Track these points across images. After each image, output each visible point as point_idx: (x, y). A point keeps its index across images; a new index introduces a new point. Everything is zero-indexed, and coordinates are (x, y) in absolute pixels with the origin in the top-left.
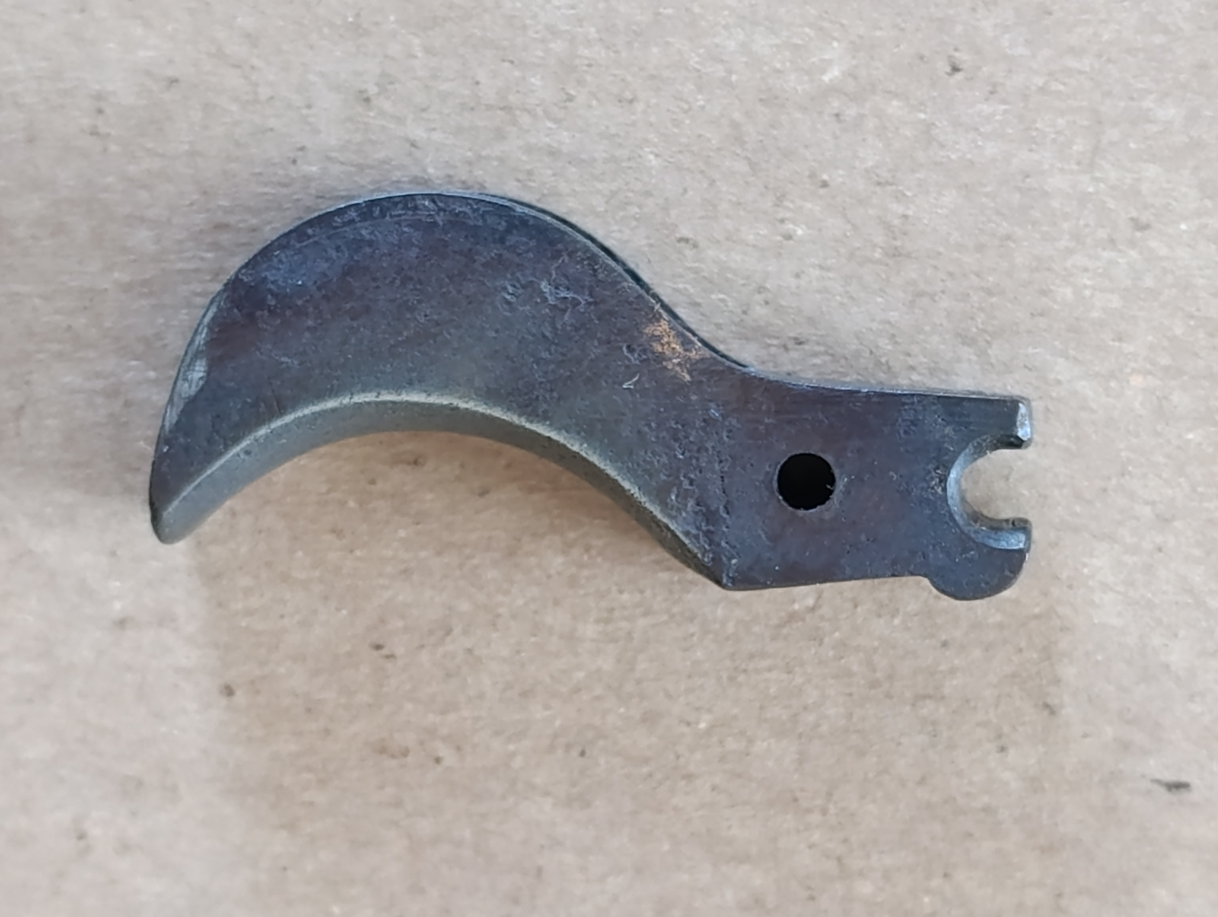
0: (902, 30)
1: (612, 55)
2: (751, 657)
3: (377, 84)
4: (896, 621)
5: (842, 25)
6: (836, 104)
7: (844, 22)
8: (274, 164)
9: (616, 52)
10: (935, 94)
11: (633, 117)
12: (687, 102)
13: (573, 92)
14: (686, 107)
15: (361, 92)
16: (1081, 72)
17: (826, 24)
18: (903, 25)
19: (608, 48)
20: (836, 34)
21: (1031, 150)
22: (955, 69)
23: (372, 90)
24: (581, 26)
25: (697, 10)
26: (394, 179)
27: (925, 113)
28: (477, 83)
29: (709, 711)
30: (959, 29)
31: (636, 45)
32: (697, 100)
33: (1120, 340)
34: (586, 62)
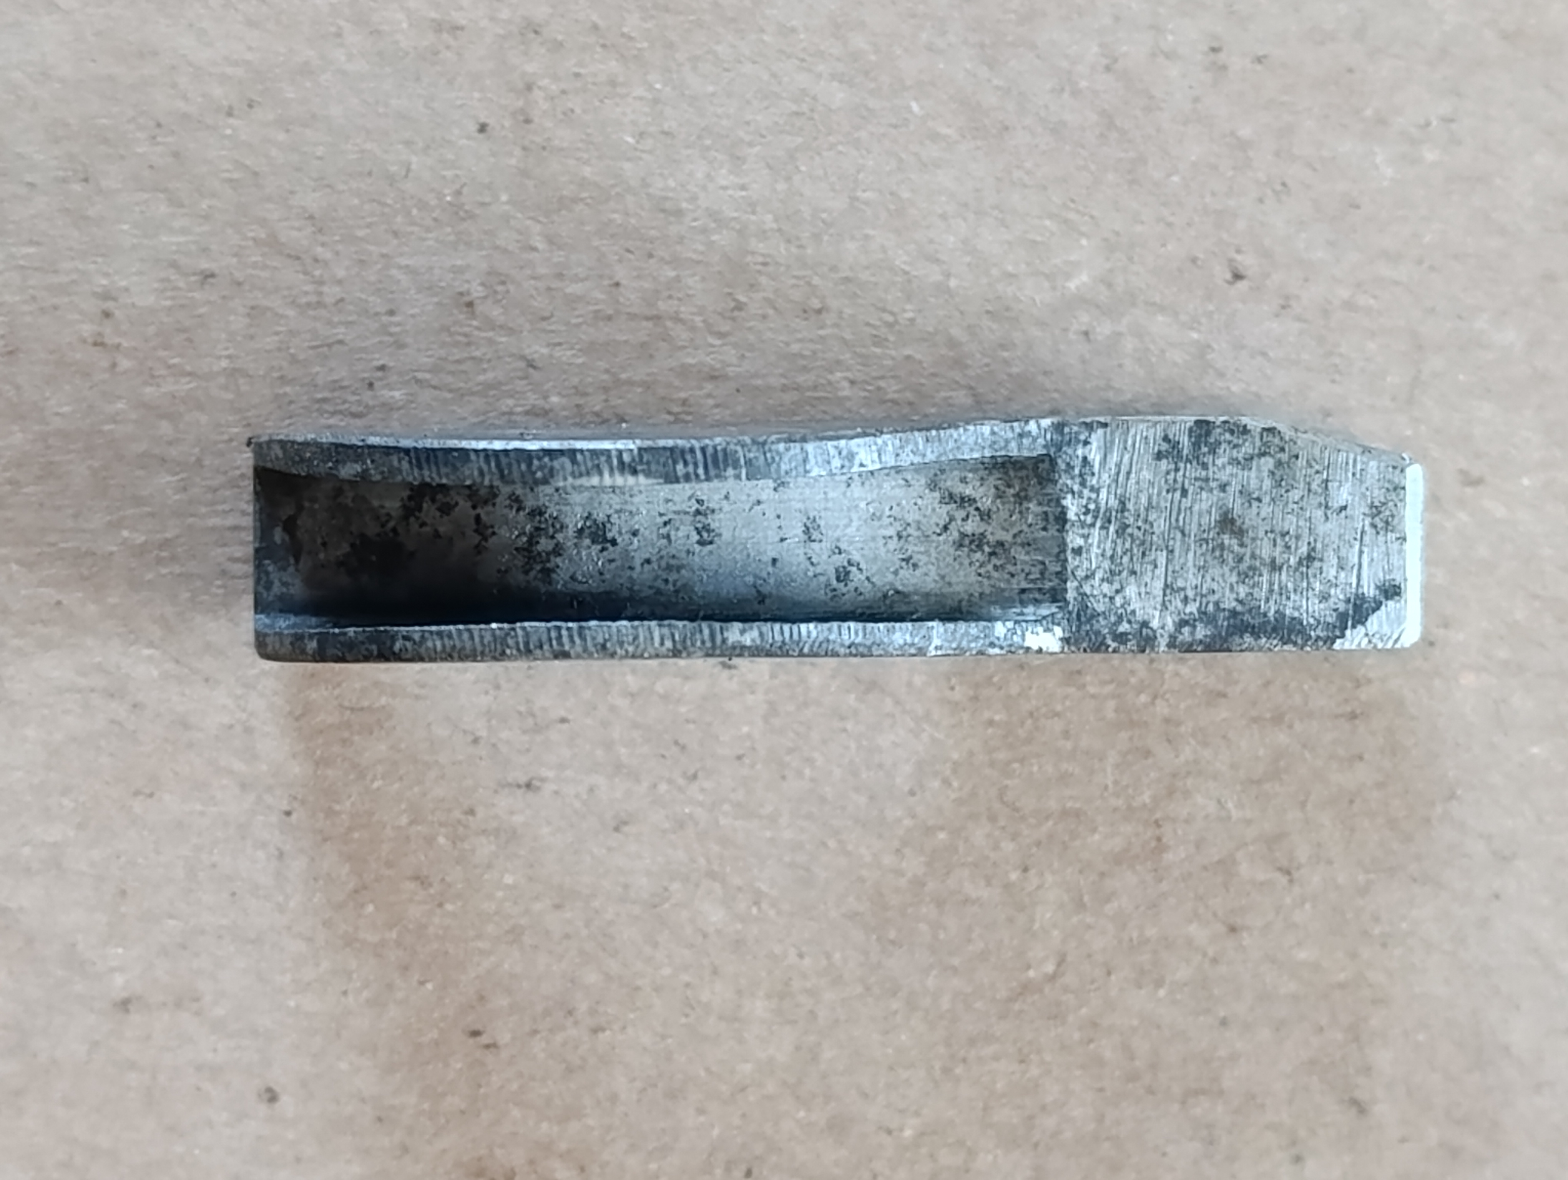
0: (1170, 225)
1: (794, 250)
2: (972, 1042)
3: (483, 284)
4: (1162, 993)
5: (1092, 217)
6: (1085, 318)
7: (1095, 213)
8: (342, 388)
9: (800, 247)
10: (1211, 307)
11: (822, 332)
12: (892, 313)
13: (742, 298)
14: (890, 319)
15: (461, 294)
16: (1397, 283)
17: (1072, 216)
18: (1171, 219)
19: (789, 241)
20: (1084, 229)
21: (1333, 381)
22: (1238, 276)
23: (477, 291)
24: (754, 213)
25: (906, 195)
26: (504, 409)
27: (1199, 331)
28: (617, 284)
29: (917, 1114)
30: (1241, 225)
31: (826, 238)
32: (904, 311)
33: (1446, 626)
34: (760, 259)
